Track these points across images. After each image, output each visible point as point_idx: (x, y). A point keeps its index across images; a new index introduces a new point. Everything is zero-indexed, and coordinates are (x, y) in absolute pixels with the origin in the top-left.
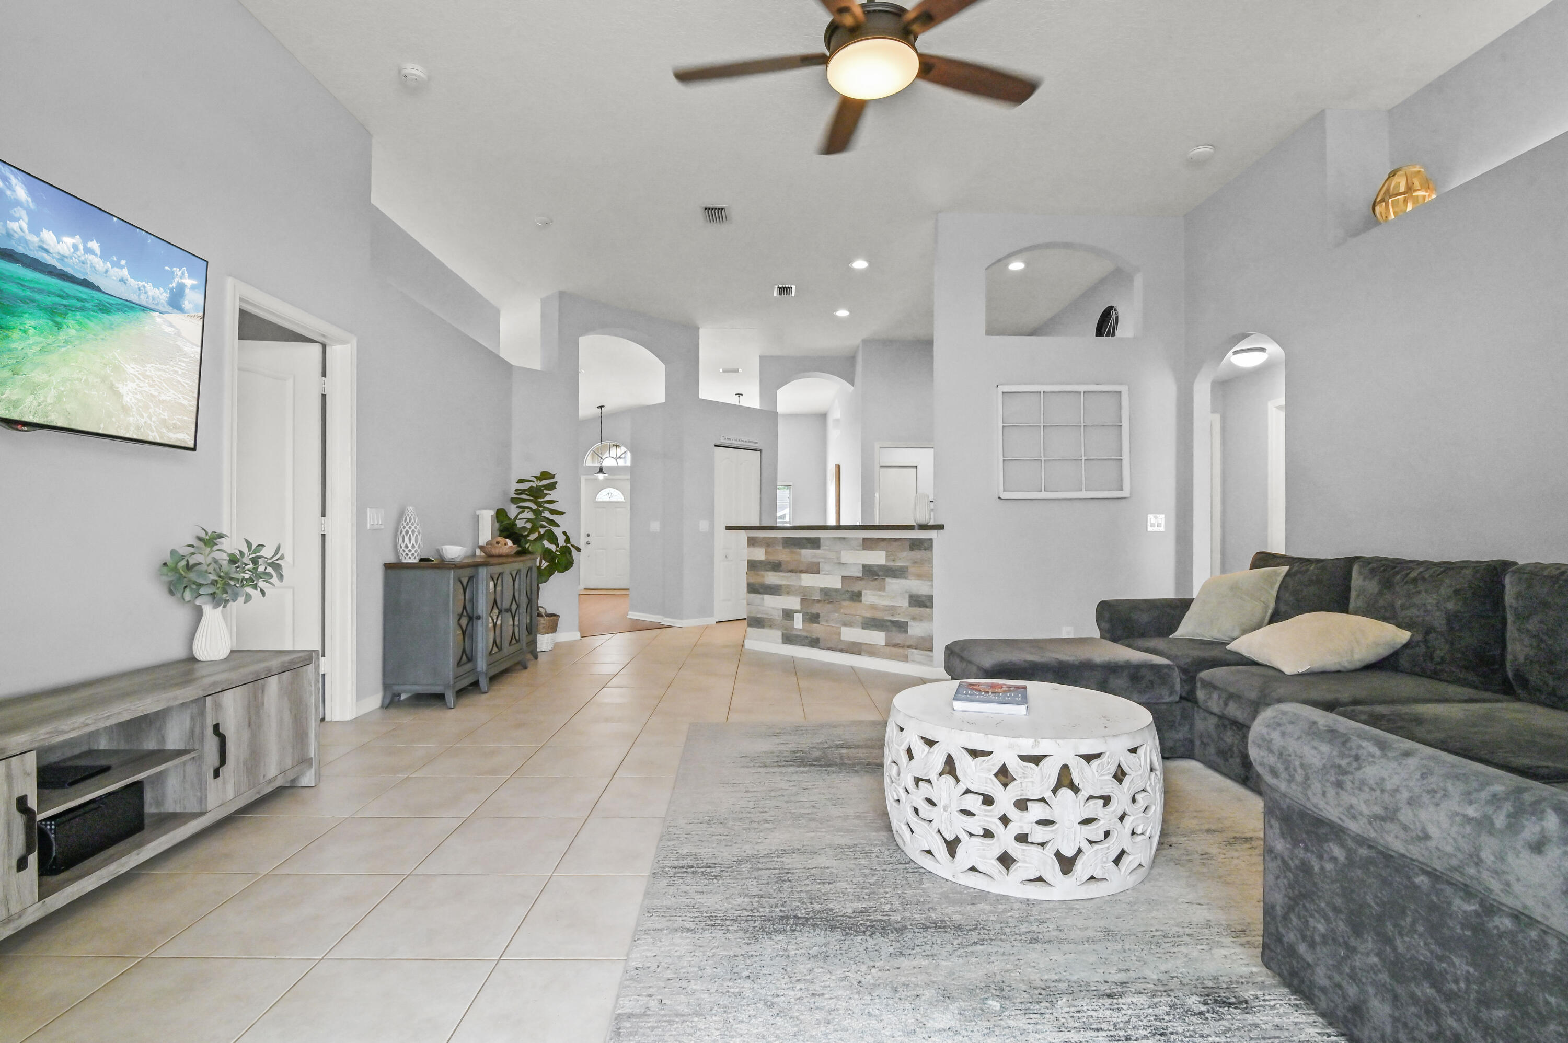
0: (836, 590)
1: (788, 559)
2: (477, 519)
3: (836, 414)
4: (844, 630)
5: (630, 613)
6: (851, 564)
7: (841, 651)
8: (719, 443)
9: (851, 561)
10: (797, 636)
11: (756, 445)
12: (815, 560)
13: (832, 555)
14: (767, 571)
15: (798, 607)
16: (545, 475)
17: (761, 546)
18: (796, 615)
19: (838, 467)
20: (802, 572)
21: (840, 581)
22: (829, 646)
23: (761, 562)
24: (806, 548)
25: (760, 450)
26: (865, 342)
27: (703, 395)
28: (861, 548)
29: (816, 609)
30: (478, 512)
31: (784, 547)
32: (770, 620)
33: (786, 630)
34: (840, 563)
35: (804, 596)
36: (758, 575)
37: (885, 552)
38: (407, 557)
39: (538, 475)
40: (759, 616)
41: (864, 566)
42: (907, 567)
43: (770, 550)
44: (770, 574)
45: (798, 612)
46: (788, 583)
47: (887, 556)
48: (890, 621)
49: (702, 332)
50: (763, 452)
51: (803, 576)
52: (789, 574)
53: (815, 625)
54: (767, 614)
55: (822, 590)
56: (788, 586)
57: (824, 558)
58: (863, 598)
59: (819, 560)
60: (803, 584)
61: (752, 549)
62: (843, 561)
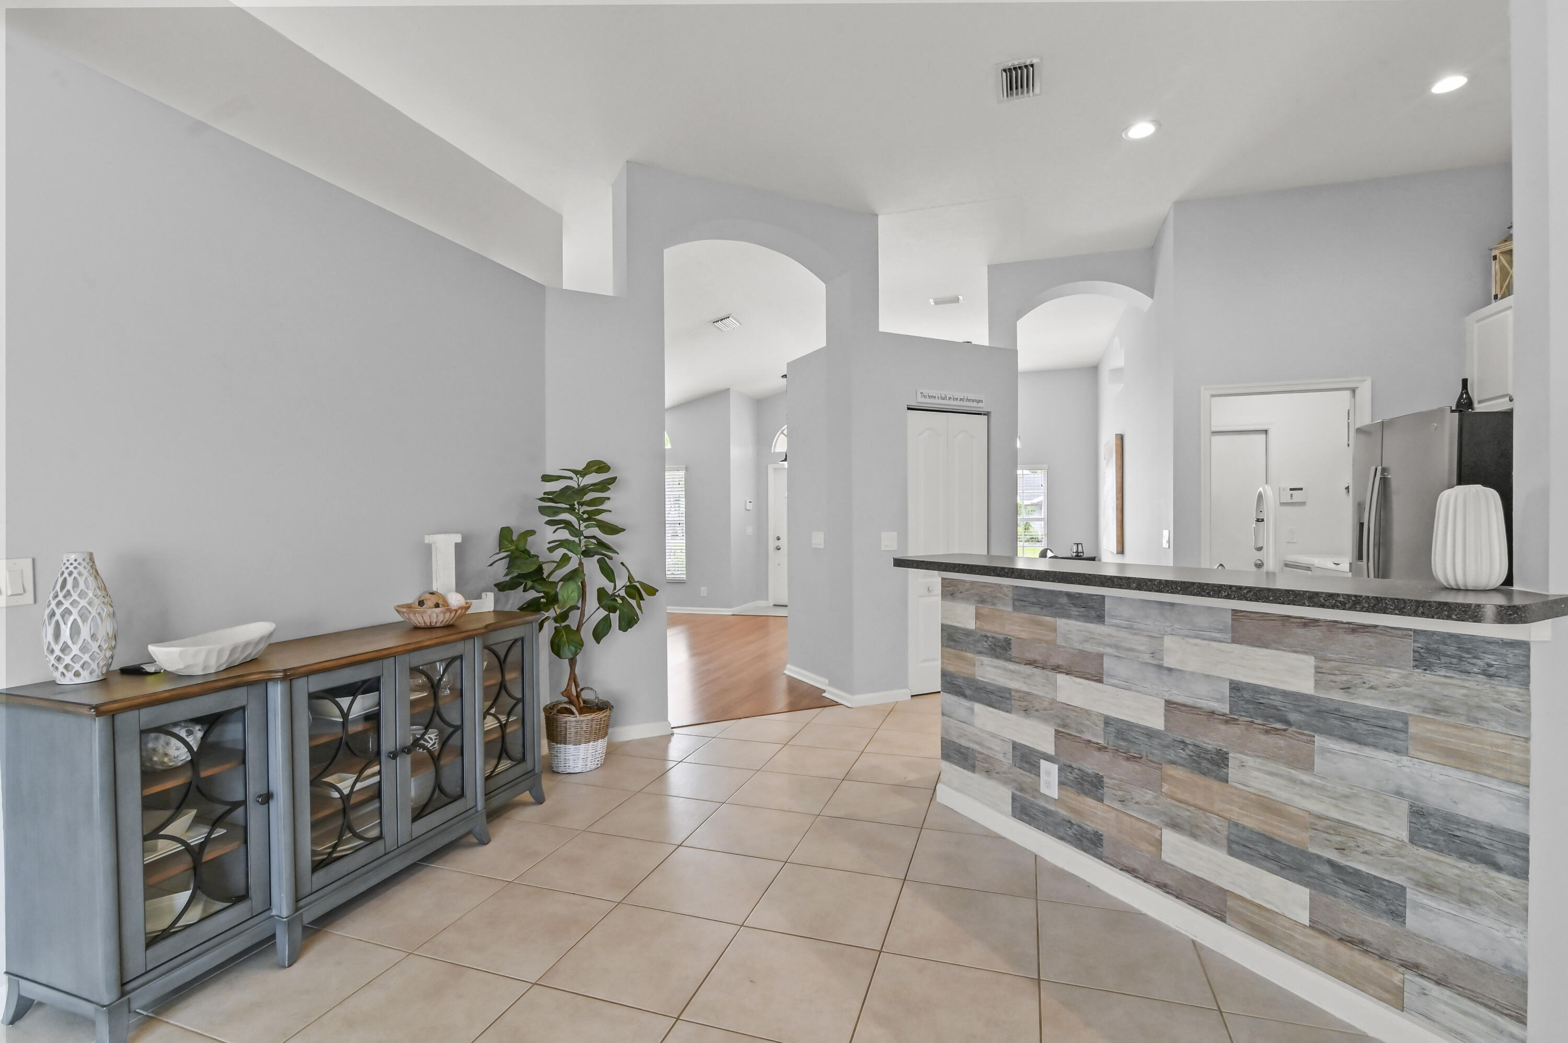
0: (1150, 733)
1: (1023, 635)
2: (427, 551)
3: (1117, 360)
4: (1169, 837)
5: (788, 666)
6: (1192, 674)
7: (1162, 886)
8: (913, 404)
9: (1193, 664)
10: (1046, 812)
11: (980, 405)
12: (1089, 647)
13: (1140, 643)
14: (980, 653)
15: (1050, 749)
16: (599, 466)
17: (967, 599)
18: (1044, 764)
19: (1121, 438)
20: (1057, 669)
21: (1162, 711)
22: (1126, 861)
23: (968, 633)
24: (1069, 617)
25: (987, 414)
26: (1181, 205)
27: (885, 326)
28: (1229, 636)
29: (1092, 764)
30: (428, 539)
31: (1015, 608)
32: (987, 759)
33: (1022, 790)
34: (1160, 667)
35: (1064, 726)
36: (963, 659)
37: (1311, 661)
38: (70, 675)
39: (580, 467)
40: (964, 742)
41: (1236, 687)
42: (1404, 719)
43: (986, 609)
44: (986, 660)
45: (1048, 758)
46: (1025, 688)
47: (1318, 671)
48: (1330, 863)
49: (883, 222)
50: (993, 415)
51: (1062, 679)
52: (1028, 670)
53: (1090, 802)
54: (980, 744)
55: (1108, 721)
56: (1026, 696)
57: (1117, 647)
58: (1233, 772)
59: (1101, 650)
60: (1062, 697)
61: (949, 604)
62: (1169, 662)
